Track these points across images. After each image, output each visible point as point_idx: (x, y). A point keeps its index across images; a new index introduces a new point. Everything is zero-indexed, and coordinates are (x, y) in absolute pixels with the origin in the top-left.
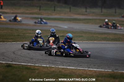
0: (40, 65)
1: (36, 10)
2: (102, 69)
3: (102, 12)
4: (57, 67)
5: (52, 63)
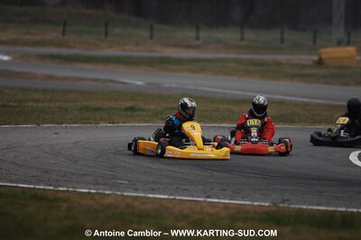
0: (71, 189)
1: (53, 34)
2: (243, 198)
3: (242, 39)
4: (119, 193)
5: (105, 184)
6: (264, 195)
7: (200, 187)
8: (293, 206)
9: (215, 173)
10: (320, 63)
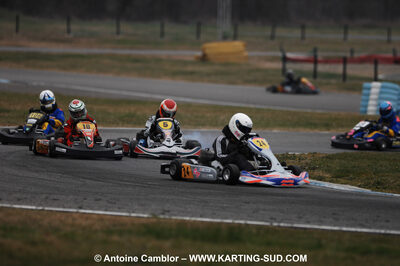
2: (120, 209)
3: (118, 33)
6: (142, 205)
7: (71, 197)
8: (174, 217)
9: (88, 181)
10: (204, 59)
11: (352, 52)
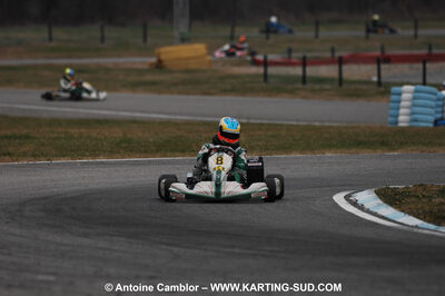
10: (159, 66)
11: (333, 51)
